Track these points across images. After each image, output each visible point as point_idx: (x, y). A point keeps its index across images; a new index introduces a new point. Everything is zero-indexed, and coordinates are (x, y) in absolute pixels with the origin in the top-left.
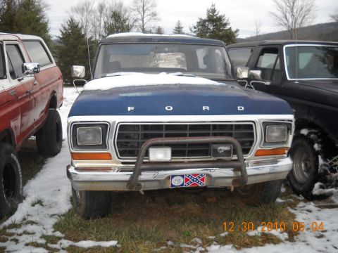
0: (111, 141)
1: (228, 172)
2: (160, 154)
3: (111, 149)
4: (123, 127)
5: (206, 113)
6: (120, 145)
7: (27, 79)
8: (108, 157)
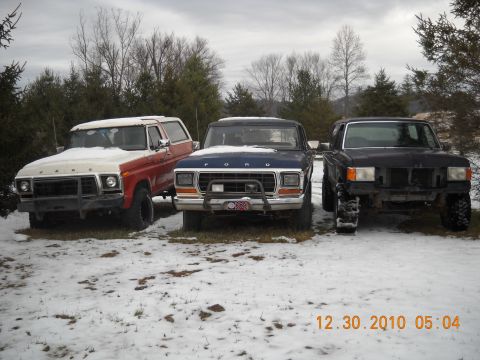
0: (196, 182)
1: (260, 201)
2: (218, 188)
3: (196, 187)
4: (202, 175)
5: (247, 167)
6: (200, 184)
7: (162, 151)
8: (195, 191)
